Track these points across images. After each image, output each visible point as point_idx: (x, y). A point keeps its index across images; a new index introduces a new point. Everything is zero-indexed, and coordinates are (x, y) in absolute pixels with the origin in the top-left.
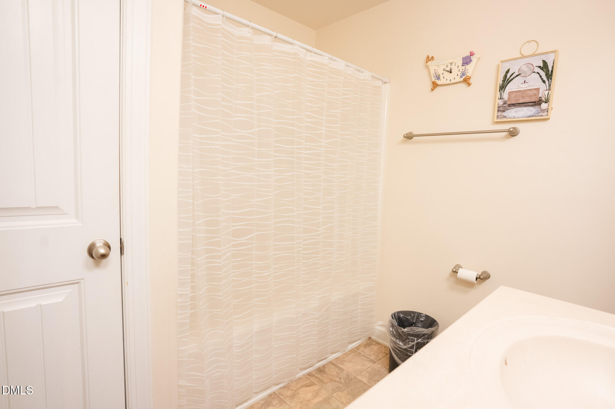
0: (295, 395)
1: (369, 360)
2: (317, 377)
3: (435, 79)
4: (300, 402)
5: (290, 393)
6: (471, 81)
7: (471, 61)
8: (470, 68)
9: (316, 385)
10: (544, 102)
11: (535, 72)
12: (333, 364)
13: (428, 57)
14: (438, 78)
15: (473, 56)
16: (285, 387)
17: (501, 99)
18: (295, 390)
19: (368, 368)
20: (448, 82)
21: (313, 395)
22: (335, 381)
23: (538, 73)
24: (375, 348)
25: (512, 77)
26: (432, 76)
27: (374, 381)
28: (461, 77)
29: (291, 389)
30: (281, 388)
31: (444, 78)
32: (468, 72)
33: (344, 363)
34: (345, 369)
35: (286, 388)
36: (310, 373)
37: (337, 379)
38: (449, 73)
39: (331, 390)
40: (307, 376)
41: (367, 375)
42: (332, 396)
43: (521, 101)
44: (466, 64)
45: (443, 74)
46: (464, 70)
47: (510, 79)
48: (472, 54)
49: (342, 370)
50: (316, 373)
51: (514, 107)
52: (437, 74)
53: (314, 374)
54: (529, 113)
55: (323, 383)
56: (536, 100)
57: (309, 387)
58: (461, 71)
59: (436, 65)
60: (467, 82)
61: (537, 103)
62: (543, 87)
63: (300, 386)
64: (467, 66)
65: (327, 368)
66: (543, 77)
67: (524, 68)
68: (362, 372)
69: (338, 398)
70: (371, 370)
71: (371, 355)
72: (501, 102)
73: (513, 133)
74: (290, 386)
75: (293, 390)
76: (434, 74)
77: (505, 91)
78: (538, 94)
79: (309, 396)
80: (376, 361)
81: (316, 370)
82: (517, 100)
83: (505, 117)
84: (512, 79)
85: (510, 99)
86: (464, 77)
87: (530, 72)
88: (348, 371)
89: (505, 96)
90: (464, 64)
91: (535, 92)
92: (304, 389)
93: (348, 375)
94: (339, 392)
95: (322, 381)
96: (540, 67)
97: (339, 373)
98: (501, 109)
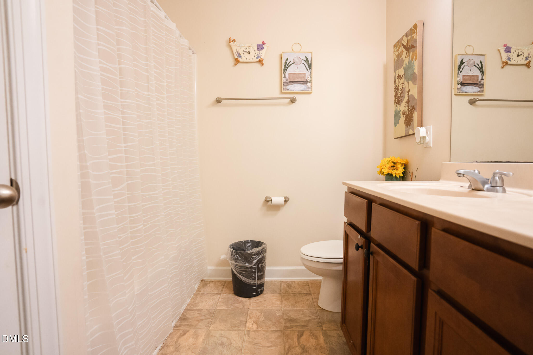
0: (178, 347)
1: (215, 294)
2: (185, 325)
3: (237, 57)
4: (188, 349)
5: (173, 349)
6: (263, 62)
7: (263, 48)
8: (263, 52)
9: (190, 330)
10: (308, 82)
11: (302, 63)
12: (190, 310)
13: (230, 39)
14: (240, 56)
15: (265, 45)
16: (162, 348)
17: (284, 77)
18: (175, 344)
19: (219, 300)
20: (248, 60)
21: (194, 339)
22: (202, 320)
23: (303, 64)
24: (212, 285)
25: (290, 64)
26: (235, 55)
27: (230, 305)
28: (257, 58)
29: (171, 345)
30: (160, 350)
31: (244, 57)
32: (262, 56)
33: (198, 305)
34: (202, 308)
35: (165, 347)
36: (175, 325)
37: (202, 318)
38: (248, 54)
39: (206, 327)
40: (175, 328)
41: (222, 304)
42: (209, 330)
43: (296, 80)
44: (260, 50)
45: (243, 54)
46: (258, 54)
47: (289, 65)
48: (264, 43)
49: (201, 310)
50: (181, 322)
51: (292, 84)
52: (239, 53)
53: (180, 324)
54: (302, 89)
55: (195, 326)
56: (305, 80)
57: (184, 335)
58: (257, 54)
59: (238, 46)
60: (261, 63)
61: (305, 82)
62: (307, 73)
63: (176, 338)
64: (261, 51)
65: (187, 315)
66: (306, 67)
67: (296, 59)
68: (217, 305)
69: (216, 329)
70: (222, 299)
71: (213, 291)
72: (284, 80)
73: (293, 101)
74: (166, 344)
75: (173, 345)
76: (236, 53)
77: (286, 72)
78: (305, 77)
79: (191, 340)
80: (220, 293)
81: (178, 321)
82: (294, 79)
83: (288, 90)
84: (290, 65)
85: (290, 78)
86: (259, 59)
87: (299, 63)
88: (206, 309)
89: (287, 76)
90: (258, 49)
91: (303, 75)
92: (182, 339)
93: (208, 311)
94: (212, 325)
95: (193, 325)
96: (304, 60)
97: (200, 313)
98: (285, 84)
